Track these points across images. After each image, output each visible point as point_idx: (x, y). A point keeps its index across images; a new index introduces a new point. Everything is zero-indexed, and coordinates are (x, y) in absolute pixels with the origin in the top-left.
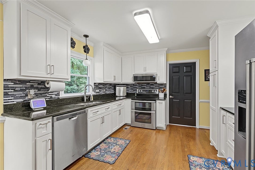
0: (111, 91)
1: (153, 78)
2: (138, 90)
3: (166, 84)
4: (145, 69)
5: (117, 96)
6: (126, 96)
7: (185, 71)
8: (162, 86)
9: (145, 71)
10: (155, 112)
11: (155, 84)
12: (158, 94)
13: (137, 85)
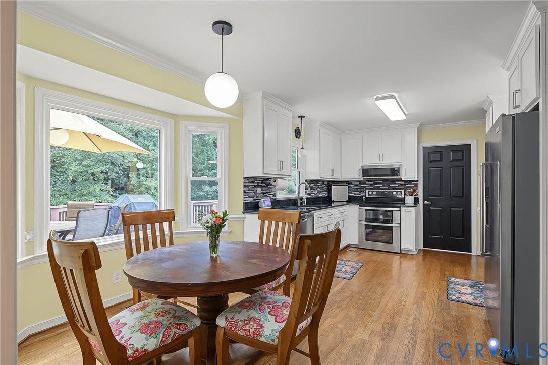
0: (324, 193)
1: (395, 172)
2: (369, 191)
3: (417, 181)
4: (381, 157)
5: (333, 202)
6: (347, 201)
7: (451, 160)
8: (410, 185)
9: (381, 160)
10: (399, 225)
11: (397, 181)
12: (404, 198)
13: (367, 182)
